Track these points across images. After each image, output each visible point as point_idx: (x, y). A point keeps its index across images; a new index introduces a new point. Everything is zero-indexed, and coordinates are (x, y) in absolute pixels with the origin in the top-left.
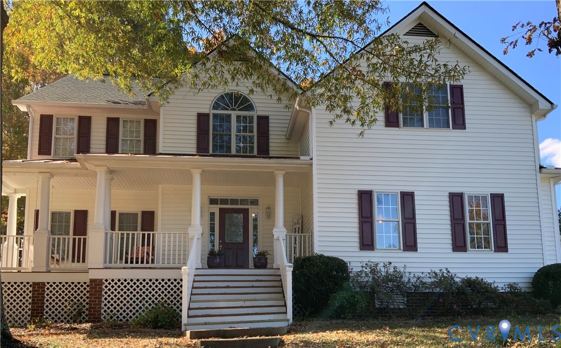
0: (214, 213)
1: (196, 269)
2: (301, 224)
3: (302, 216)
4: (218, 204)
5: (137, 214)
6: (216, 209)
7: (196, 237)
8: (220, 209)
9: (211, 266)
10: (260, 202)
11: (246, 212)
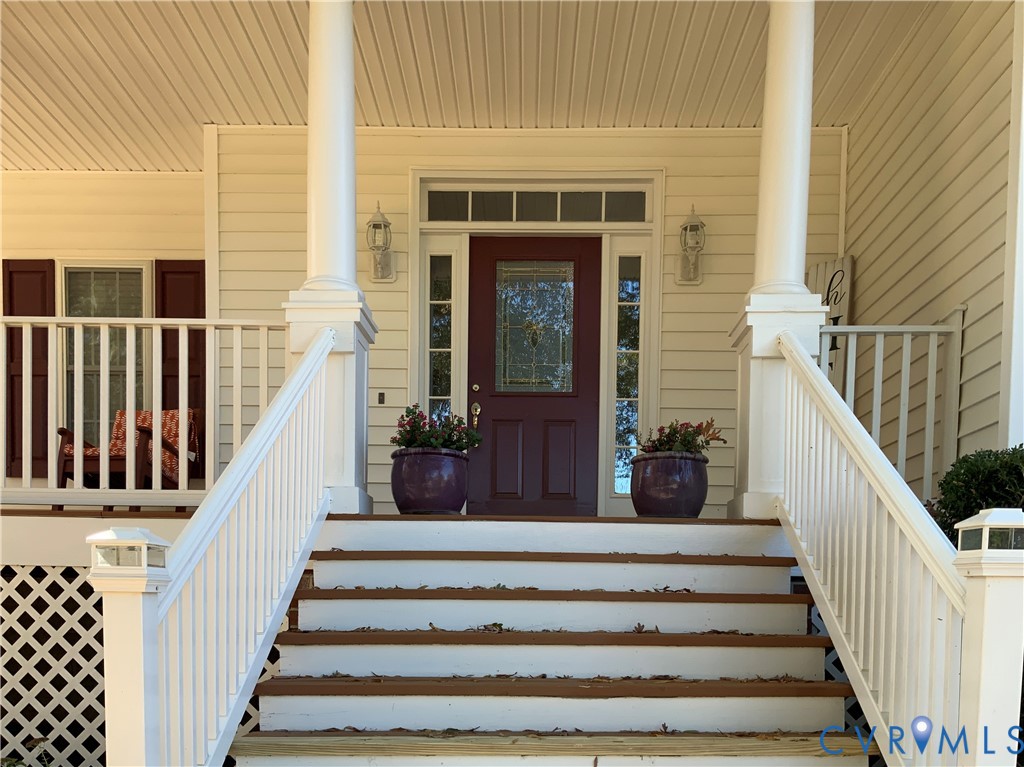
0: (448, 259)
1: (331, 517)
2: (846, 300)
3: (854, 262)
4: (466, 219)
5: (138, 273)
6: (455, 241)
7: (326, 342)
8: (477, 242)
9: (411, 505)
10: (652, 208)
11: (586, 252)
